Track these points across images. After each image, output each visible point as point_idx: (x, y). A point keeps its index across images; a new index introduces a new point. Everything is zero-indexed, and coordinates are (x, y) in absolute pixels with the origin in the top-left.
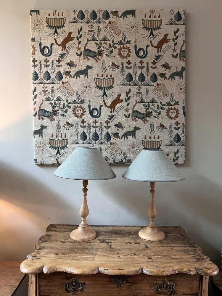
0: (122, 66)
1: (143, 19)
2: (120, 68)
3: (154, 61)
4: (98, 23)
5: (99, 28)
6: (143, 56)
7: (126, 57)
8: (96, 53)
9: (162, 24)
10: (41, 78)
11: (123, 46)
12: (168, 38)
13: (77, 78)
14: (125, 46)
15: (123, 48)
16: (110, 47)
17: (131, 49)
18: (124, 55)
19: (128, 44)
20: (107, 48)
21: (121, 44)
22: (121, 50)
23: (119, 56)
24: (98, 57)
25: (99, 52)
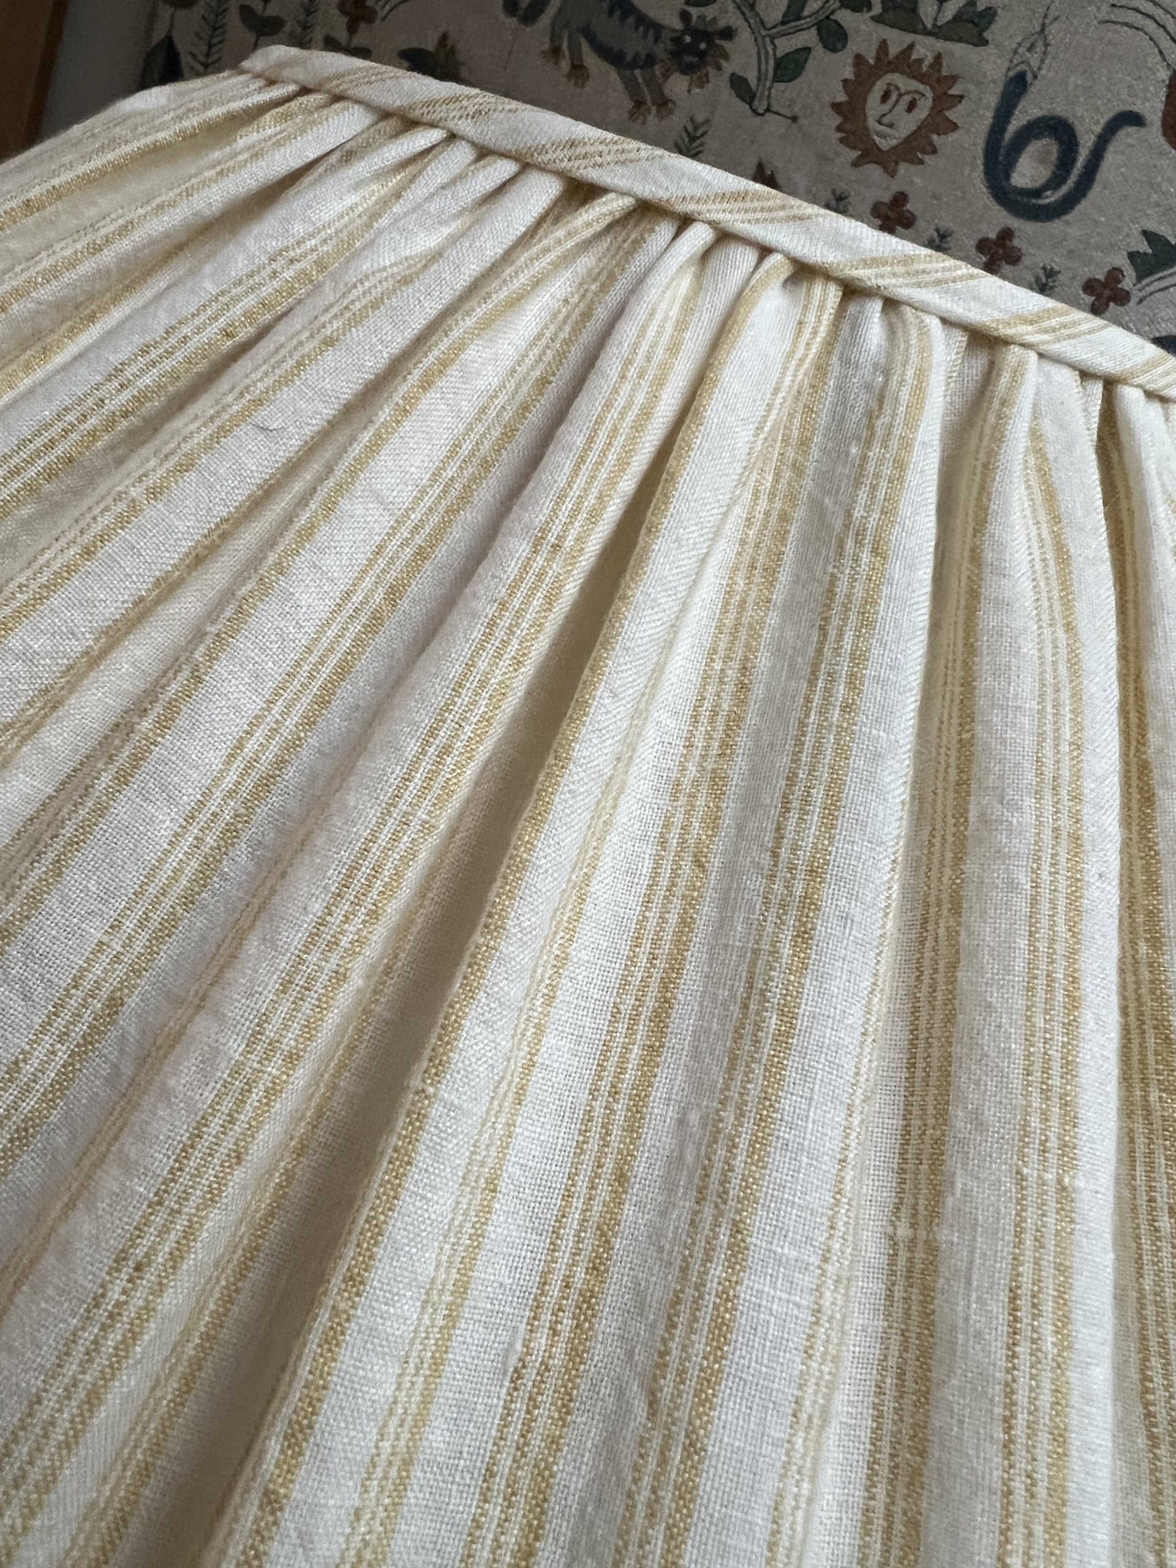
3: (1115, 275)
6: (1037, 193)
7: (888, 161)
8: (658, 38)
11: (911, 47)
14: (925, 49)
15: (905, 63)
16: (799, 18)
17: (961, 97)
18: (883, 136)
19: (960, 40)
20: (762, 21)
21: (893, 26)
22: (879, 77)
23: (839, 129)
24: (666, 76)
25: (688, 39)
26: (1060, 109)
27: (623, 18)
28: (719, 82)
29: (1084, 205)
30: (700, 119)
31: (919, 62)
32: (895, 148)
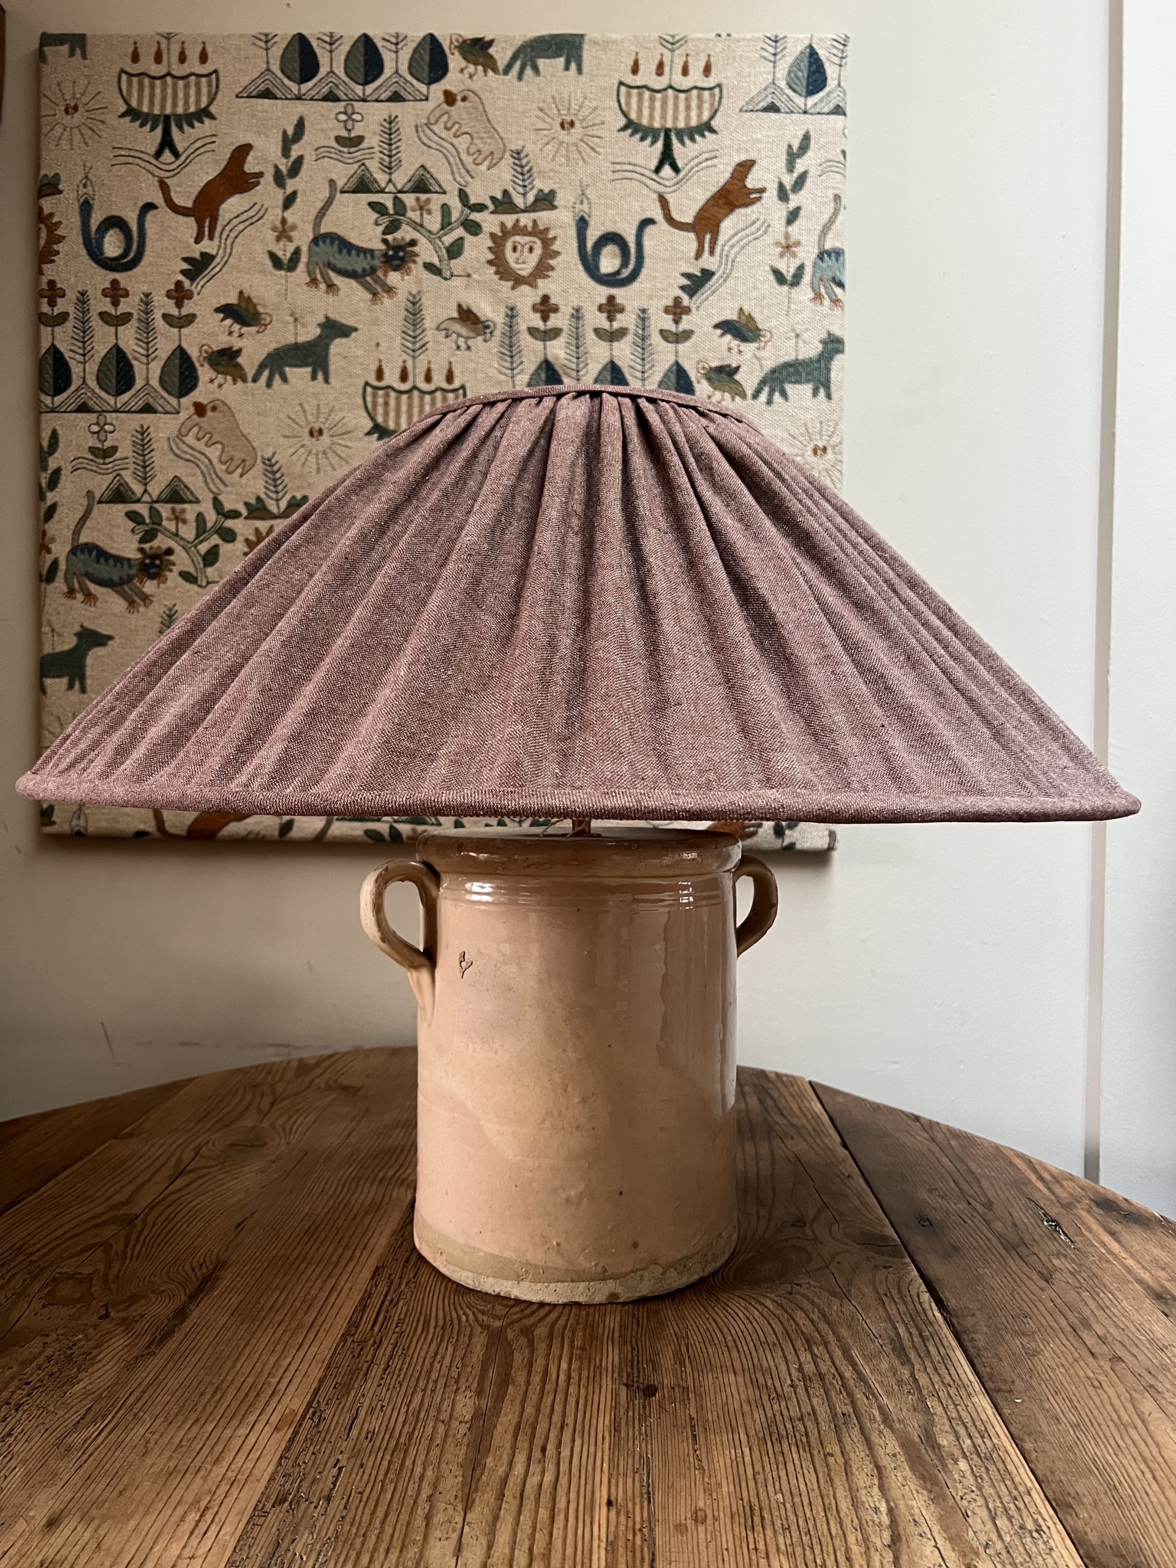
0: (511, 327)
1: (621, 83)
2: (497, 333)
3: (677, 301)
4: (390, 99)
5: (390, 127)
6: (618, 272)
7: (531, 281)
8: (373, 257)
9: (721, 109)
10: (84, 382)
11: (518, 221)
12: (751, 182)
13: (269, 385)
14: (525, 219)
15: (518, 230)
16: (450, 224)
17: (555, 238)
18: (521, 269)
19: (543, 210)
20: (430, 232)
21: (504, 213)
22: (506, 241)
23: (496, 273)
24: (385, 275)
25: (391, 253)
26: (610, 228)
27: (349, 253)
28: (417, 270)
29: (644, 271)
30: (414, 291)
31: (525, 226)
32: (531, 274)
